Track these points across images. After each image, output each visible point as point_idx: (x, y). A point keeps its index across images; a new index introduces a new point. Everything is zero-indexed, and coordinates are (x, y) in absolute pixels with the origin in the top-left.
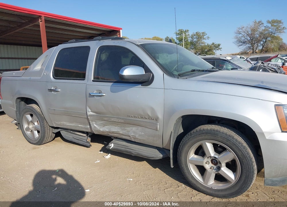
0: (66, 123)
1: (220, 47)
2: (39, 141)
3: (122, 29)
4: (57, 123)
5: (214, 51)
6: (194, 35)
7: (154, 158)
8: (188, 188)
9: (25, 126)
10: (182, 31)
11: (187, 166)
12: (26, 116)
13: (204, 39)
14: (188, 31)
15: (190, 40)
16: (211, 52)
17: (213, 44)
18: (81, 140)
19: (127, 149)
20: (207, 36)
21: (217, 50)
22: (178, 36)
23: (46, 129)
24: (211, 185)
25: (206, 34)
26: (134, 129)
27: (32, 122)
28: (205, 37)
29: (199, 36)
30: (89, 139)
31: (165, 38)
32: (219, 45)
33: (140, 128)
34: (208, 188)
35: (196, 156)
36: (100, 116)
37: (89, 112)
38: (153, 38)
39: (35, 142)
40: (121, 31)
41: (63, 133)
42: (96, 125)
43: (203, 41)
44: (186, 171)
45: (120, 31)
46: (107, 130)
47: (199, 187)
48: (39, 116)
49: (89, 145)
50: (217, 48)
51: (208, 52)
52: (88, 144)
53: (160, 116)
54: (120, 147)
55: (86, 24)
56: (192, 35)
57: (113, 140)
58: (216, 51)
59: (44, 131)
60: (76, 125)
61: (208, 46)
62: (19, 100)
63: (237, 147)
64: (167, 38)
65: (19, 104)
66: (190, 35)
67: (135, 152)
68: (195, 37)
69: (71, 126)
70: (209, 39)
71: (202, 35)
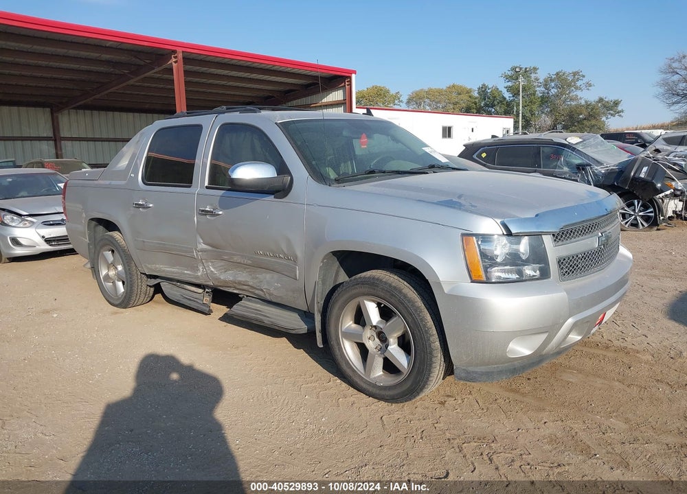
0: (164, 266)
1: (620, 108)
2: (123, 301)
3: (355, 72)
4: (149, 266)
5: (604, 119)
6: (551, 80)
7: (296, 331)
8: (344, 385)
9: (104, 272)
10: (517, 70)
11: (339, 344)
12: (104, 253)
13: (577, 88)
14: (535, 69)
15: (540, 91)
16: (593, 122)
17: (601, 100)
18: (195, 301)
19: (259, 317)
20: (585, 80)
21: (612, 115)
22: (510, 84)
23: (135, 277)
24: (375, 378)
25: (584, 76)
26: (268, 276)
27: (113, 265)
28: (578, 84)
29: (564, 82)
30: (207, 299)
31: (479, 89)
32: (616, 103)
33: (276, 276)
34: (370, 384)
35: (354, 326)
36: (217, 251)
37: (200, 243)
38: (449, 88)
39: (117, 303)
40: (353, 76)
41: (165, 286)
42: (214, 268)
43: (575, 93)
44: (337, 352)
45: (350, 78)
46: (231, 279)
47: (356, 382)
48: (122, 253)
49: (208, 309)
50: (612, 110)
51: (585, 122)
52: (206, 309)
53: (299, 253)
54: (252, 313)
55: (272, 63)
56: (546, 81)
57: (241, 299)
58: (607, 118)
59: (131, 281)
60: (180, 271)
61: (588, 105)
62: (94, 223)
63: (406, 307)
64: (482, 88)
65: (95, 232)
66: (541, 80)
67: (269, 321)
68: (553, 84)
69: (173, 272)
70: (590, 88)
71: (570, 78)
